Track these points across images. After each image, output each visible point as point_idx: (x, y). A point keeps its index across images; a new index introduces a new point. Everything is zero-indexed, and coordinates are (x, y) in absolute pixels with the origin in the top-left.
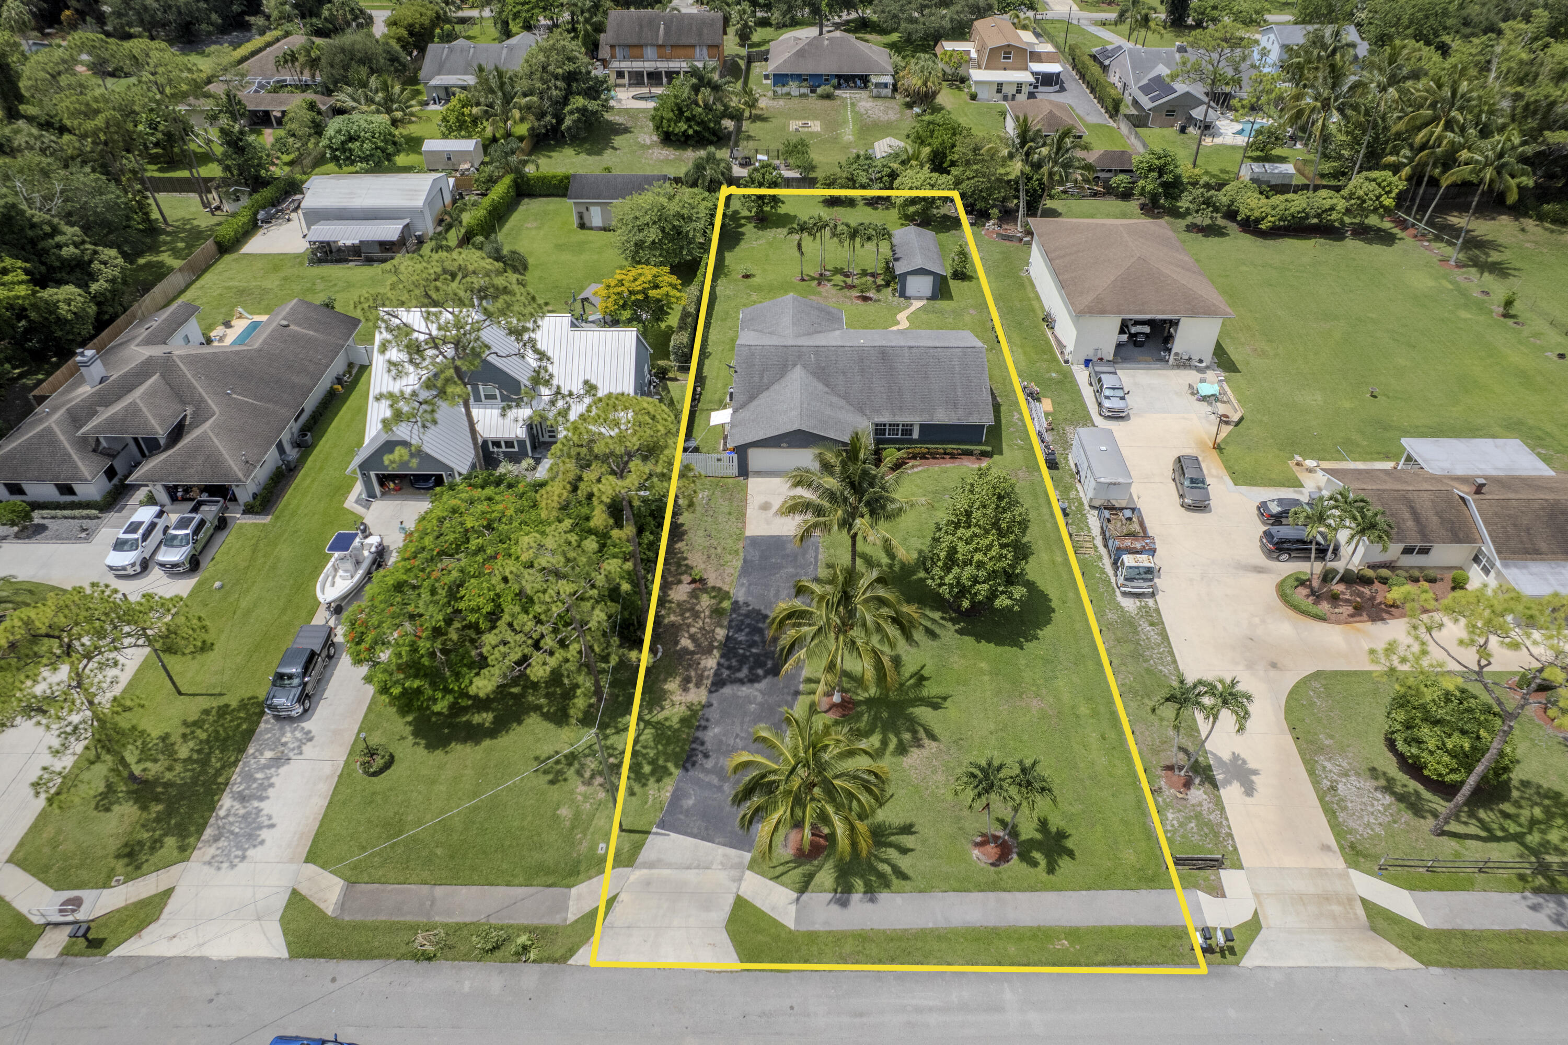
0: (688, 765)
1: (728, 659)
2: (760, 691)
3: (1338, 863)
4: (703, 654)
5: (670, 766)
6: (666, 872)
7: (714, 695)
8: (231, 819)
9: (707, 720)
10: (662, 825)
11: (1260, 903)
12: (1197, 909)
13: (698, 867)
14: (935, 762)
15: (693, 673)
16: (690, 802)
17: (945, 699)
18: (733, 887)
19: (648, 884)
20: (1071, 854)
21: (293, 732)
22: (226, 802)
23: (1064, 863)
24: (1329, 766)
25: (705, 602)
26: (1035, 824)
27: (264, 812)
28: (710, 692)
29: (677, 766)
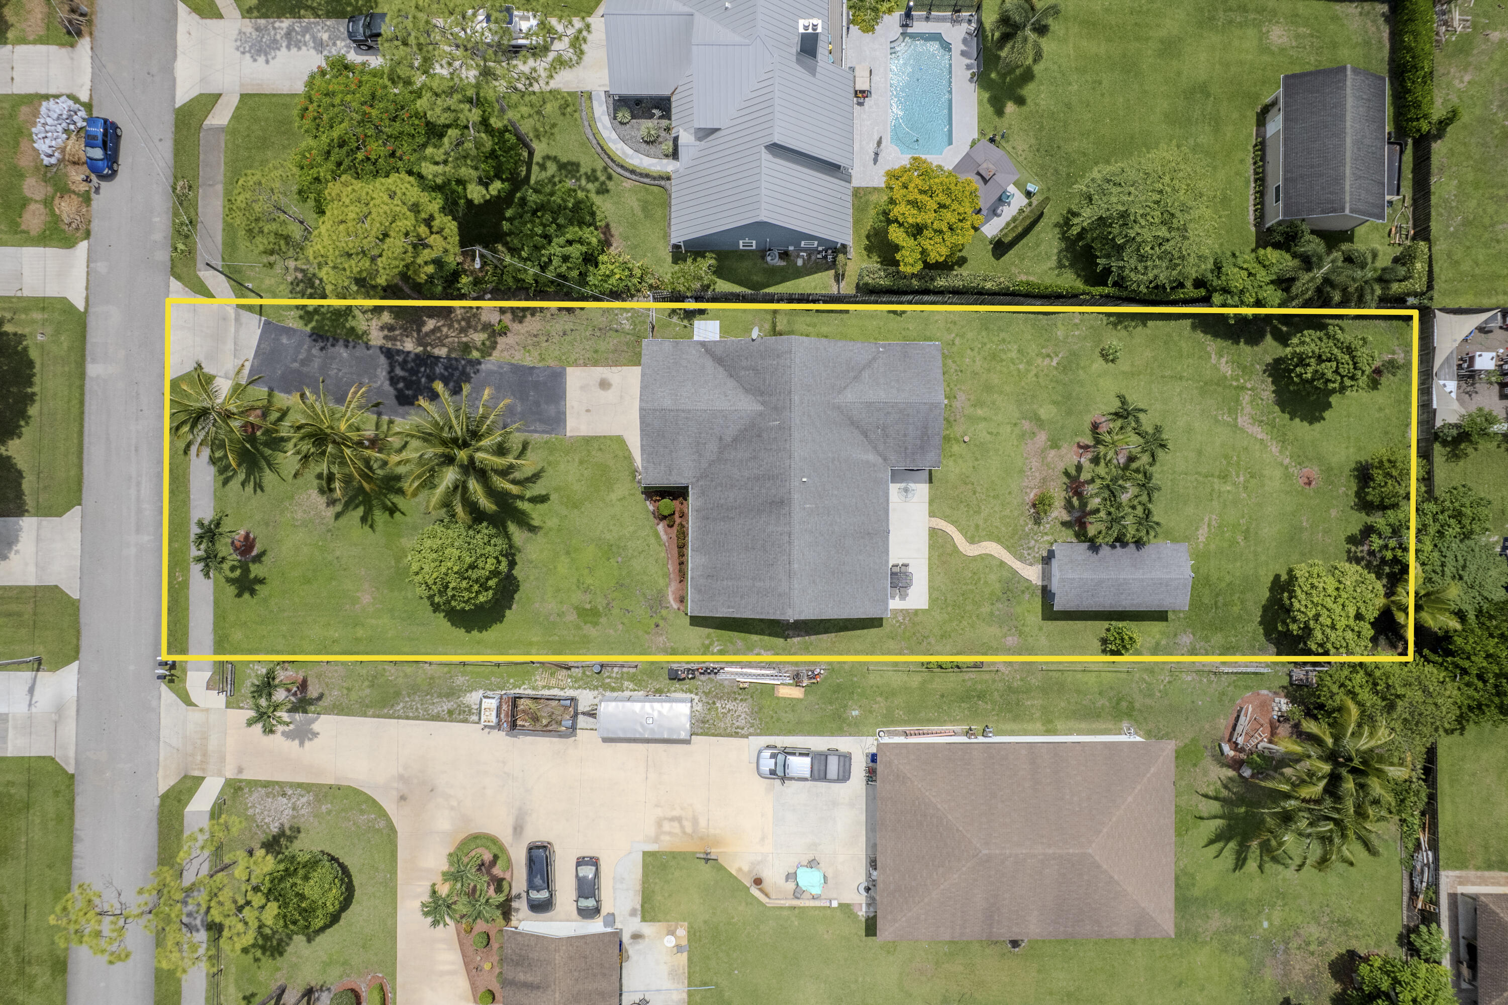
0: (314, 337)
1: (414, 360)
2: (381, 385)
3: (230, 773)
4: (418, 340)
5: (314, 324)
6: (233, 329)
7: (378, 351)
8: (272, 33)
9: (354, 347)
10: (267, 323)
11: (202, 710)
12: (199, 667)
13: (235, 350)
14: (312, 513)
15: (397, 332)
16: (285, 340)
17: (371, 527)
18: (221, 373)
19: (224, 319)
20: (239, 595)
21: (346, 46)
22: (285, 24)
23: (231, 590)
24: (304, 800)
25: (478, 337)
26: (261, 575)
27: (278, 52)
28: (381, 348)
29: (313, 328)
